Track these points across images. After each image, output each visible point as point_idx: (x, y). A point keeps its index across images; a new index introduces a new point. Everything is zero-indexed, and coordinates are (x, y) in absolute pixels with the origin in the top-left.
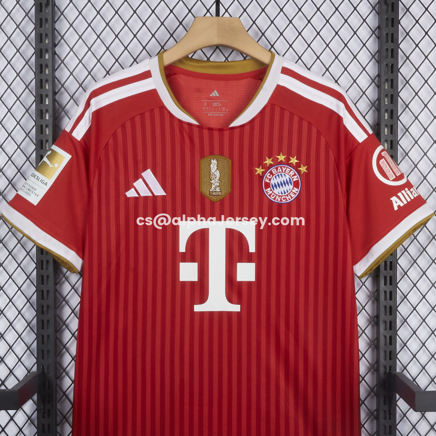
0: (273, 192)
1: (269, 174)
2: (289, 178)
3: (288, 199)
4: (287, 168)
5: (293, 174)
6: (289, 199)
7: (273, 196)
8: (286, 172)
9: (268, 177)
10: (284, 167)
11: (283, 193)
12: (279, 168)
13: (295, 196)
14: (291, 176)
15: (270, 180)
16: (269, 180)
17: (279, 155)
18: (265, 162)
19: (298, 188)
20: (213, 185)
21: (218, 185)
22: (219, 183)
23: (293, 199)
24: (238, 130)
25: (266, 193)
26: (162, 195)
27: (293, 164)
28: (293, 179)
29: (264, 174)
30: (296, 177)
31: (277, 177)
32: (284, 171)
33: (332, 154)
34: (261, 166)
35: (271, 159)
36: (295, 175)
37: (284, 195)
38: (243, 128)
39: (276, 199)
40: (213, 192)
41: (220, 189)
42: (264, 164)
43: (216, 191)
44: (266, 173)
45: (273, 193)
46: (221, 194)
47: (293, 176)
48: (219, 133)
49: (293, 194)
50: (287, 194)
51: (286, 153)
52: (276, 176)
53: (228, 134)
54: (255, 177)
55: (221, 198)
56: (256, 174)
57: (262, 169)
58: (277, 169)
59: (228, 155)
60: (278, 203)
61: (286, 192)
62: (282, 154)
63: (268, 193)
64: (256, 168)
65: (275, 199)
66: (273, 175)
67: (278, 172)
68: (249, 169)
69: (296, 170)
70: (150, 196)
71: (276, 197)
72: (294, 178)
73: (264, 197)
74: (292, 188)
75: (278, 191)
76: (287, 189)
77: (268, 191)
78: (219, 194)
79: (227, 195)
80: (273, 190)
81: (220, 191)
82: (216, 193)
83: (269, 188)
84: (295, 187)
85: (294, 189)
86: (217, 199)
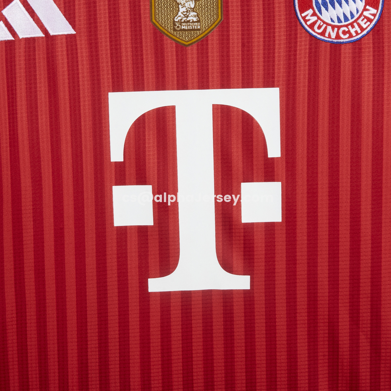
0: (319, 18)
3: (354, 34)
6: (356, 32)
7: (319, 27)
11: (342, 18)
13: (369, 25)
19: (377, 9)
20: (180, 6)
21: (192, 6)
22: (195, 1)
23: (365, 32)
25: (302, 21)
26: (66, 33)
37: (344, 23)
39: (327, 35)
40: (180, 22)
41: (198, 15)
43: (189, 21)
45: (319, 21)
46: (199, 27)
49: (365, 20)
50: (351, 21)
55: (200, 37)
60: (332, 43)
61: (349, 17)
63: (309, 20)
65: (323, 34)
70: (38, 38)
71: (326, 28)
73: (299, 31)
74: (363, 6)
75: (329, 16)
76: (351, 10)
77: (307, 15)
78: (195, 27)
79: (213, 29)
80: (320, 13)
81: (198, 19)
82: (189, 25)
83: (311, 9)
84: (369, 6)
85: (368, 10)
86: (192, 40)
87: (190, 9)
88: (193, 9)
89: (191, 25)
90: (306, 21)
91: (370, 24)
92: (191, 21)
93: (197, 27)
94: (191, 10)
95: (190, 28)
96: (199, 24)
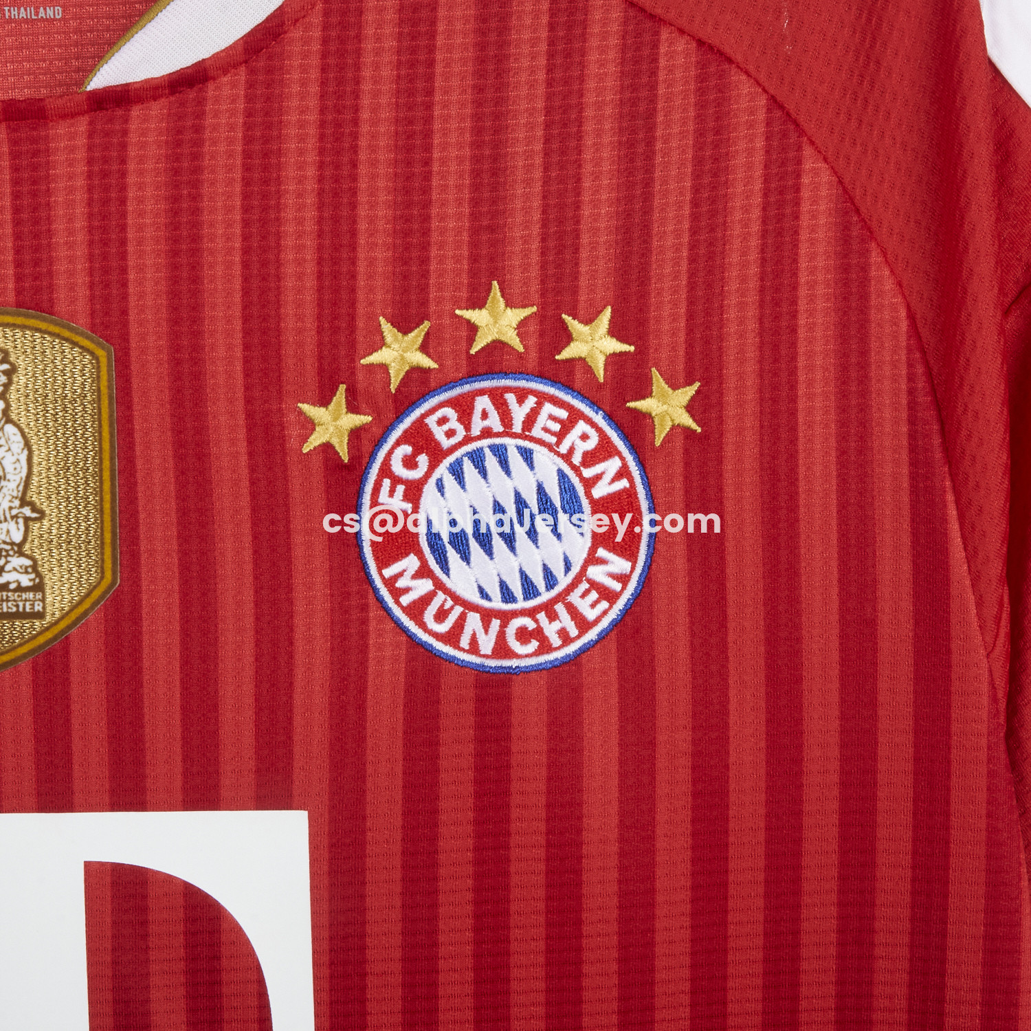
0: (439, 585)
1: (407, 449)
2: (560, 473)
3: (556, 641)
4: (542, 398)
5: (592, 444)
6: (563, 633)
7: (441, 615)
8: (537, 432)
9: (398, 468)
10: (522, 396)
11: (517, 588)
12: (483, 403)
13: (605, 613)
14: (577, 459)
15: (414, 492)
16: (406, 498)
17: (478, 302)
18: (375, 358)
19: (632, 557)
22: (27, 520)
23: (592, 635)
24: (157, 109)
25: (384, 591)
27: (589, 370)
28: (589, 484)
29: (366, 447)
30: (613, 465)
31: (468, 467)
32: (517, 427)
33: (889, 285)
34: (342, 388)
35: (417, 335)
36: (604, 450)
37: (521, 604)
38: (192, 94)
39: (465, 642)
41: (35, 568)
42: (360, 376)
43: (6, 585)
44: (378, 444)
45: (441, 596)
47: (591, 458)
48: (14, 142)
49: (594, 595)
50: (545, 596)
51: (535, 287)
52: (459, 462)
53: (81, 141)
54: (295, 471)
56: (305, 450)
57: (353, 408)
58: (464, 408)
59: (82, 306)
60: (480, 671)
61: (540, 583)
62: (502, 290)
63: (407, 590)
64: (305, 407)
65: (452, 637)
66: (437, 455)
67: (476, 431)
68: (249, 415)
69: (610, 417)
71: (462, 619)
72: (598, 477)
73: (372, 625)
74: (587, 550)
75: (474, 579)
76: (547, 562)
77: (401, 574)
78: (24, 605)
79: (86, 613)
80: (442, 568)
81: (37, 580)
82: (5, 598)
83: (412, 555)
84: (605, 548)
85: (602, 561)
86: (14, 648)
87: (8, 547)
88: (21, 545)
89: (12, 598)
90: (397, 593)
91: (611, 607)
92: (12, 586)
93: (33, 605)
94: (12, 549)
95: (8, 608)
96: (40, 597)
